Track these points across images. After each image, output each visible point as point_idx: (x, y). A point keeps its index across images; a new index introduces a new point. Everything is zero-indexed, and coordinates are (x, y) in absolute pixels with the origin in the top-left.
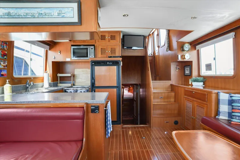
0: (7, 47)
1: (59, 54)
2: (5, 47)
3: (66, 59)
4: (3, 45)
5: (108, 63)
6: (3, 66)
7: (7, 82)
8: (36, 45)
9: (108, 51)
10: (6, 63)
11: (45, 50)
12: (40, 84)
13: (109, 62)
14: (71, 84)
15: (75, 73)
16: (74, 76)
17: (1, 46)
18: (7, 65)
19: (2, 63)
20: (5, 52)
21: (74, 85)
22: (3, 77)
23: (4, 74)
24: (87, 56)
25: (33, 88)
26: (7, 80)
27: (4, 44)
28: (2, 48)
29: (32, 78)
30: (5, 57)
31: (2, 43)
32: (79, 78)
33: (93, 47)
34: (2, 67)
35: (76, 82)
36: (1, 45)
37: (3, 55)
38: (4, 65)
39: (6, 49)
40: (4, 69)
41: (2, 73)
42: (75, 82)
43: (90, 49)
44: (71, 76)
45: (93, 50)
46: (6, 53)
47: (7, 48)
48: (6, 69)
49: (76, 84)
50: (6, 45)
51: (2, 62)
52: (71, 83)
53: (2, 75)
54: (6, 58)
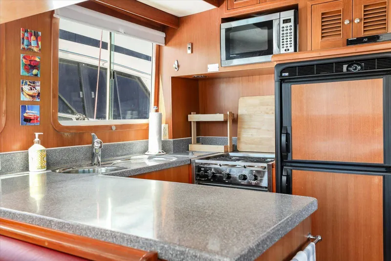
0: (40, 43)
1: (189, 51)
2: (33, 43)
3: (207, 68)
4: (28, 38)
5: (345, 67)
6: (29, 95)
7: (37, 139)
8: (122, 31)
9: (352, 21)
10: (38, 88)
11: (155, 44)
12: (138, 144)
13: (351, 61)
14: (226, 147)
15: (240, 112)
16: (235, 120)
17: (23, 43)
18: (39, 93)
19: (26, 88)
20: (33, 59)
21: (235, 149)
22: (28, 124)
23: (32, 117)
24: (269, 51)
25: (118, 156)
26: (37, 134)
27: (31, 35)
28: (26, 47)
29: (114, 128)
30: (35, 72)
31: (24, 35)
32: (250, 128)
33: (290, 14)
34: (28, 99)
35: (242, 140)
36: (23, 39)
37: (30, 65)
38: (31, 93)
39: (36, 50)
40: (33, 103)
41: (25, 115)
42: (239, 139)
43: (279, 24)
44: (225, 122)
45: (292, 23)
46: (37, 59)
47: (38, 46)
48: (36, 103)
49: (242, 147)
50: (37, 39)
51: (26, 83)
52: (224, 143)
53: (27, 120)
54: (36, 75)
